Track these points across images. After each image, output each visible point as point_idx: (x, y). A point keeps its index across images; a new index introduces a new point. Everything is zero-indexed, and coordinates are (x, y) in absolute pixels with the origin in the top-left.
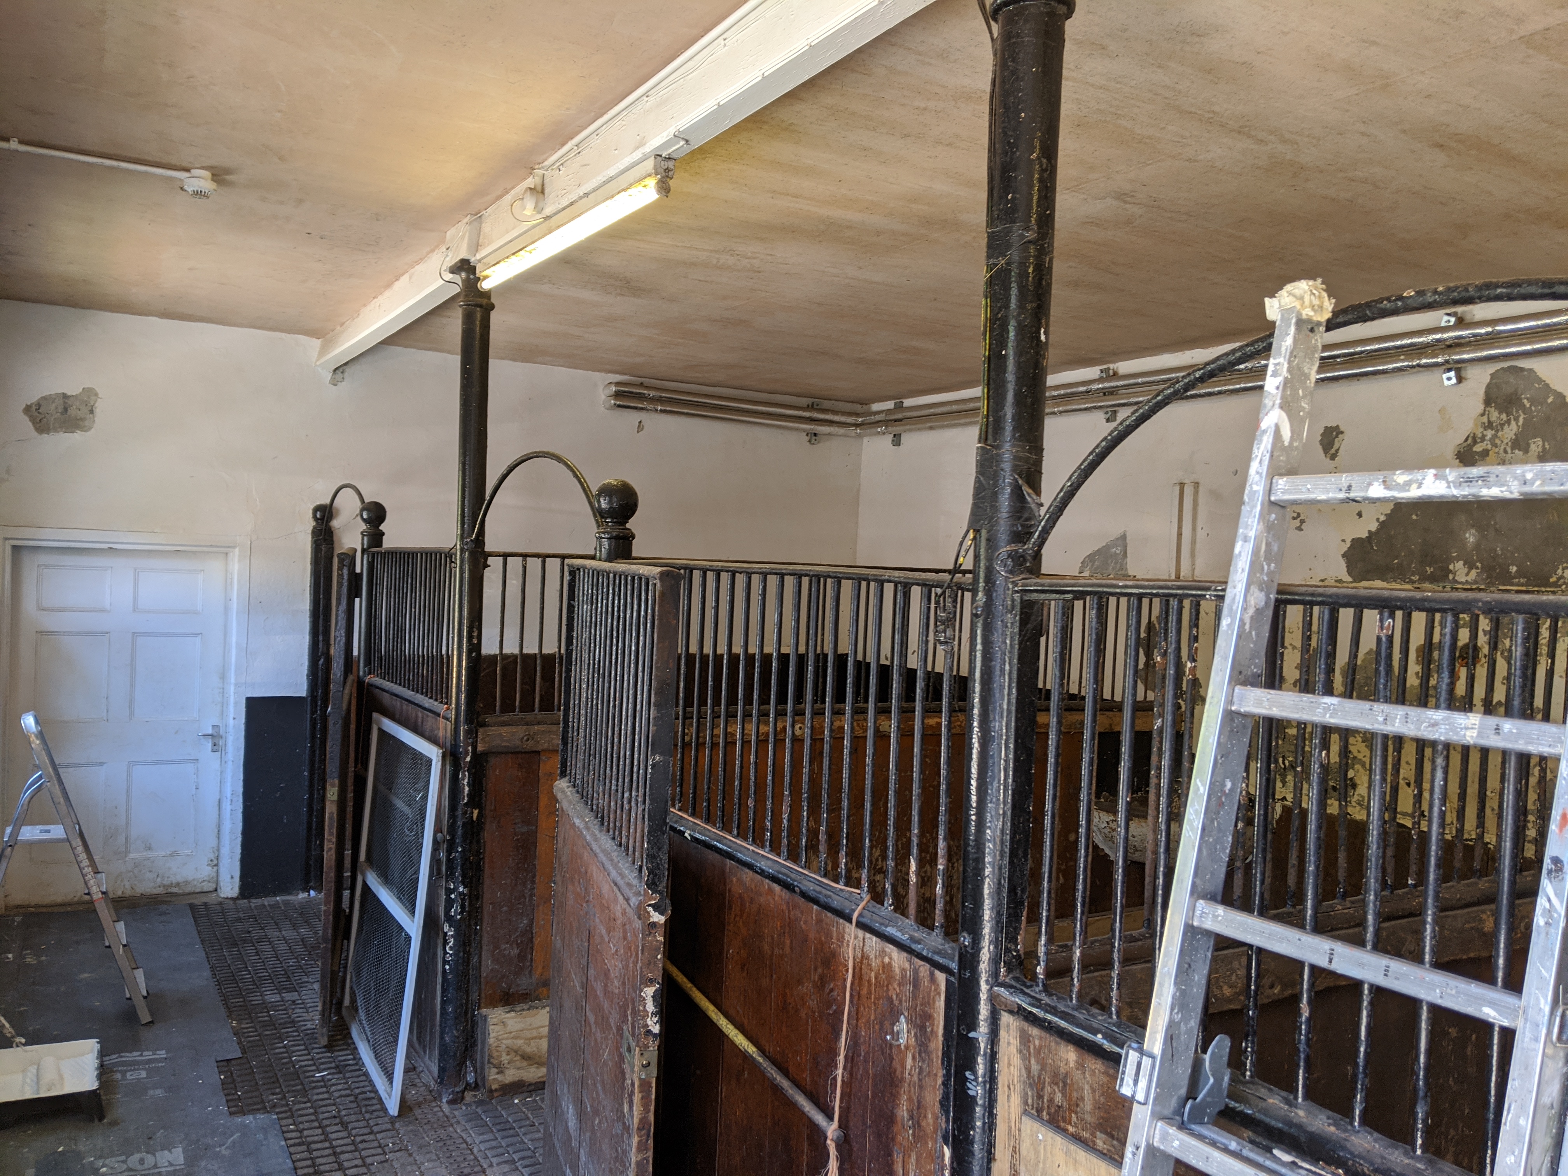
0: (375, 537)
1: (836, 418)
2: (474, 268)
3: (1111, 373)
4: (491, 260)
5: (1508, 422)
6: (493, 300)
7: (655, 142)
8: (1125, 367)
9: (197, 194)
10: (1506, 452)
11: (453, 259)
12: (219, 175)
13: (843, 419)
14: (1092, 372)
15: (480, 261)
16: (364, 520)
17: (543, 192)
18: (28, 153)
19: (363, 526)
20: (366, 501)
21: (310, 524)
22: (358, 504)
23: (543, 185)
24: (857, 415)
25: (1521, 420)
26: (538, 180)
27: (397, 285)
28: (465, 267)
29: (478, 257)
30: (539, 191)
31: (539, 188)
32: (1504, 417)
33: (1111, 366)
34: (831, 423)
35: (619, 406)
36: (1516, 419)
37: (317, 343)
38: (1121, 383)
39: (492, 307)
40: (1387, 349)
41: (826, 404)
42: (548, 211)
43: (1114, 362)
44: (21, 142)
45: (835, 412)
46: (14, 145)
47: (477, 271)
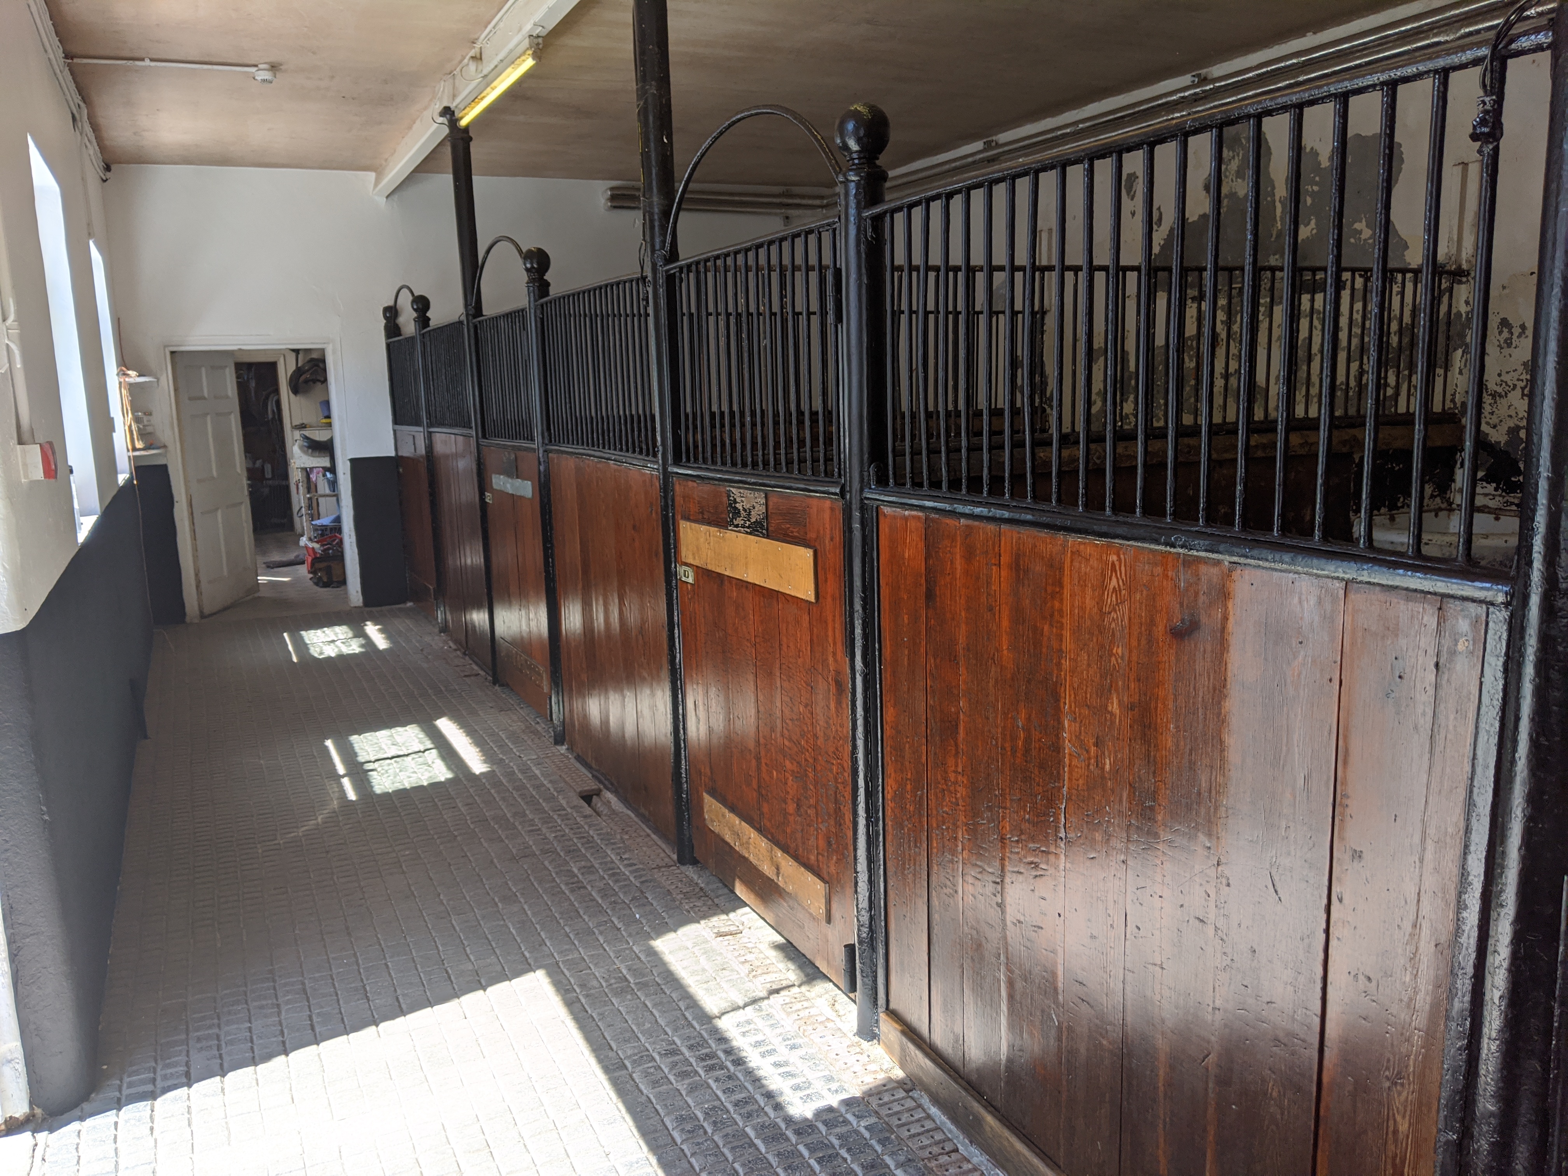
0: (423, 320)
1: (804, 202)
2: (453, 112)
3: (993, 144)
4: (461, 106)
5: (1233, 157)
6: (471, 134)
7: (528, 27)
8: (1004, 137)
9: (264, 81)
10: (1232, 180)
11: (438, 107)
12: (274, 67)
13: (810, 202)
14: (978, 145)
15: (456, 107)
16: (415, 310)
17: (481, 59)
18: (156, 66)
19: (415, 315)
20: (416, 294)
21: (381, 323)
22: (410, 298)
23: (481, 54)
24: (822, 197)
25: (1241, 155)
26: (478, 50)
27: (415, 126)
28: (447, 112)
29: (454, 104)
30: (478, 58)
31: (478, 56)
32: (1231, 153)
33: (994, 138)
34: (798, 206)
35: (615, 207)
36: (1238, 155)
37: (372, 175)
38: (1001, 150)
39: (471, 139)
40: (1153, 107)
41: (797, 190)
42: (485, 72)
43: (996, 134)
44: (152, 60)
45: (803, 197)
46: (147, 62)
47: (456, 114)
